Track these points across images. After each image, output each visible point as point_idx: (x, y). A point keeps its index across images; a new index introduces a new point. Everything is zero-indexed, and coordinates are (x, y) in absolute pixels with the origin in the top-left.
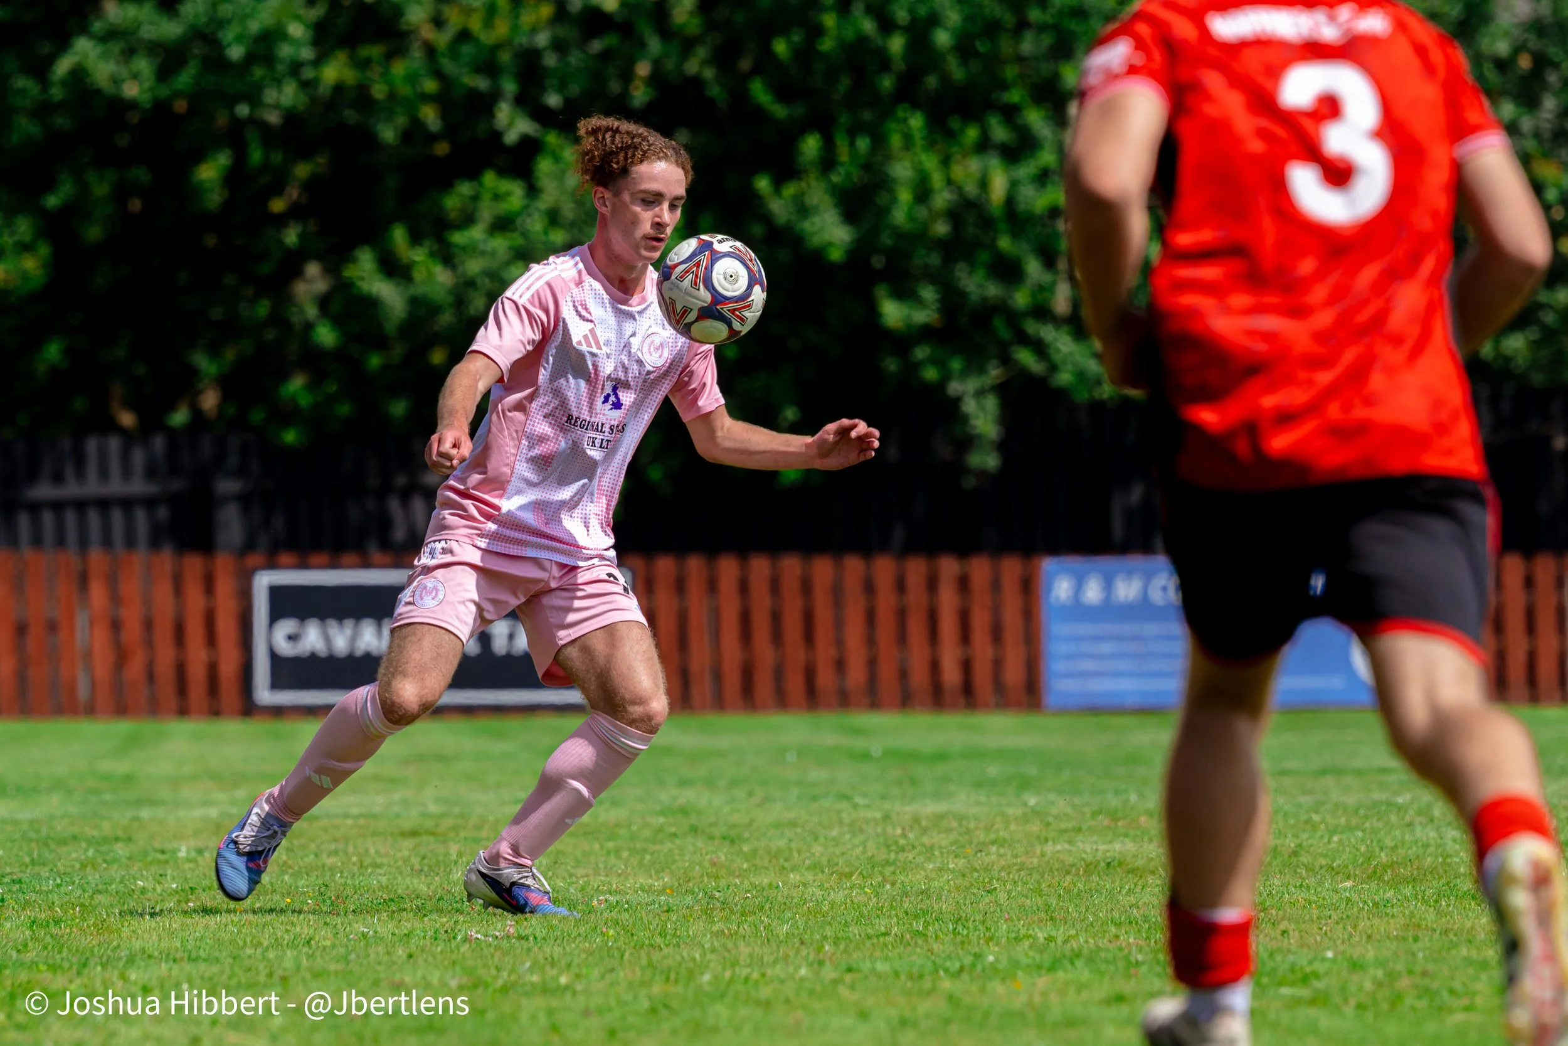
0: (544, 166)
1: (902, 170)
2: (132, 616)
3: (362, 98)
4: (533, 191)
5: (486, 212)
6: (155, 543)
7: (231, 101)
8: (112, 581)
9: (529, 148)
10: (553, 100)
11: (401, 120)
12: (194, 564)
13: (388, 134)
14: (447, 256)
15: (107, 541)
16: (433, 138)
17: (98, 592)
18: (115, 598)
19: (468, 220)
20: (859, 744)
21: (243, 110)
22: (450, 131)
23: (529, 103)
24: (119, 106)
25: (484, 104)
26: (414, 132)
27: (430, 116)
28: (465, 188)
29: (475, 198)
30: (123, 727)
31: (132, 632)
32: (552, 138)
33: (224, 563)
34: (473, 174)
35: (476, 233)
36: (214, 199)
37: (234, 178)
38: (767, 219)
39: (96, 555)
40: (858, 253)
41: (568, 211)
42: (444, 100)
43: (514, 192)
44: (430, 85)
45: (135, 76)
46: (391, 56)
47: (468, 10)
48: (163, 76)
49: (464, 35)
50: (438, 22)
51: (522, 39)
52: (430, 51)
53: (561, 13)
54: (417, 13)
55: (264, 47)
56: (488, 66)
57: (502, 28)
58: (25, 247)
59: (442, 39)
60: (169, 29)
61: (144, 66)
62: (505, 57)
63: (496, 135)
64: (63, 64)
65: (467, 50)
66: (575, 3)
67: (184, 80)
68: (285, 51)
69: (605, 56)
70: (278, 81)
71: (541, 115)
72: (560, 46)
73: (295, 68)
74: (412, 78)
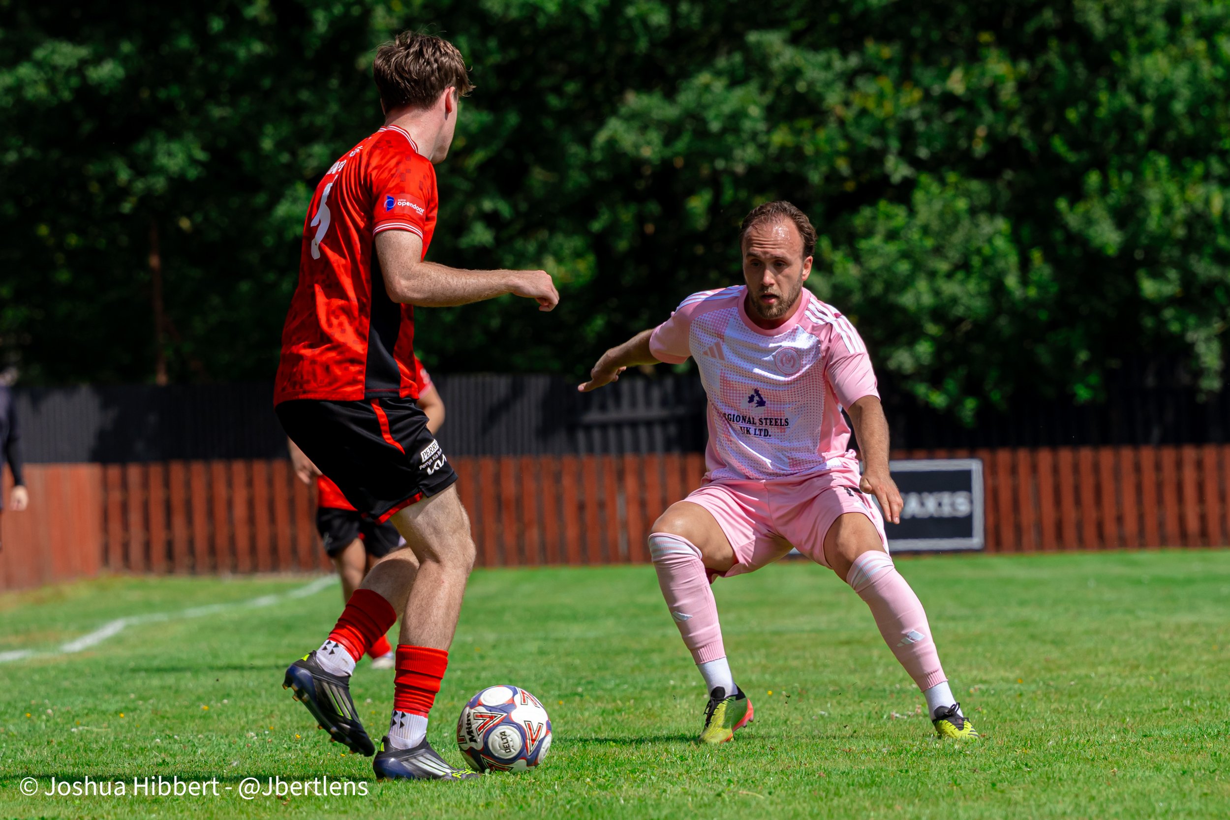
0: (919, 196)
1: (1153, 195)
2: (654, 497)
3: (797, 153)
4: (912, 212)
5: (882, 227)
6: (668, 447)
7: (711, 157)
8: (640, 475)
9: (909, 184)
10: (923, 153)
11: (824, 168)
13: (815, 177)
14: (856, 257)
15: (636, 449)
16: (843, 179)
17: (631, 483)
18: (642, 485)
19: (869, 233)
20: (1135, 572)
21: (720, 164)
22: (856, 173)
23: (907, 155)
24: (637, 164)
25: (876, 157)
26: (833, 177)
27: (843, 166)
28: (867, 212)
29: (874, 218)
32: (924, 178)
34: (872, 202)
35: (876, 241)
36: (701, 223)
37: (714, 208)
38: (1065, 227)
39: (630, 459)
40: (1126, 250)
41: (935, 225)
42: (852, 155)
43: (900, 214)
44: (842, 145)
45: (649, 143)
46: (816, 126)
47: (866, 96)
48: (668, 141)
49: (863, 112)
50: (847, 104)
51: (901, 114)
52: (842, 122)
53: (927, 96)
54: (833, 99)
55: (733, 123)
56: (880, 132)
57: (888, 107)
58: (578, 255)
59: (849, 115)
60: (670, 112)
61: (655, 136)
62: (891, 126)
63: (886, 178)
64: (602, 137)
65: (866, 122)
66: (936, 89)
67: (681, 145)
68: (747, 125)
69: (957, 123)
70: (743, 144)
71: (916, 163)
72: (926, 118)
73: (754, 136)
74: (830, 141)
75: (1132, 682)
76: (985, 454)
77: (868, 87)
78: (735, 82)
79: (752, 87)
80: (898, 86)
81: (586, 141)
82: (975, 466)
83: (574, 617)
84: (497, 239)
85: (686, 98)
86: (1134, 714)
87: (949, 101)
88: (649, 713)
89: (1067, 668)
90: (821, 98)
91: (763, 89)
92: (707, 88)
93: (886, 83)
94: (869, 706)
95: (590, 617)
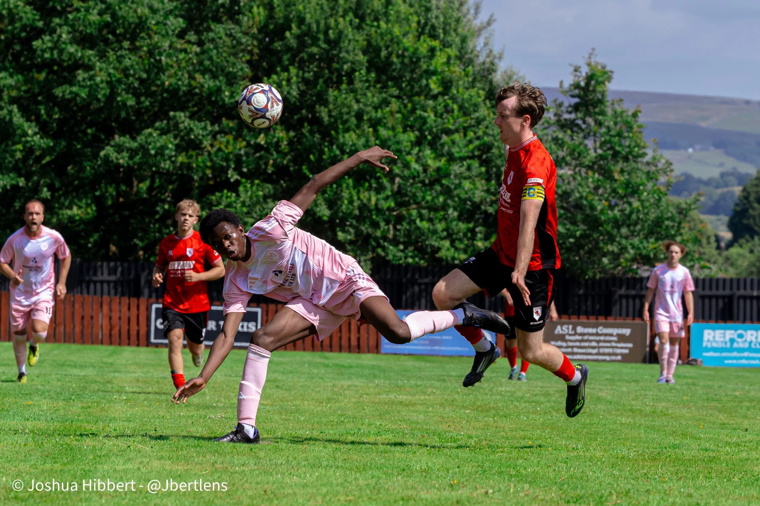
0: (241, 189)
1: (345, 194)
2: (116, 315)
3: (189, 167)
4: (238, 195)
5: (224, 201)
6: (123, 294)
8: (110, 304)
9: (238, 183)
10: (245, 170)
11: (200, 174)
12: (134, 301)
13: (196, 177)
15: (109, 293)
16: (209, 179)
17: (105, 308)
18: (110, 310)
19: (218, 203)
20: (326, 362)
21: (154, 169)
22: (214, 177)
23: (238, 169)
24: (118, 166)
25: (224, 170)
26: (204, 177)
27: (209, 172)
28: (218, 194)
29: (222, 196)
30: (111, 348)
31: (115, 320)
32: (244, 180)
33: (143, 301)
34: (221, 191)
36: (145, 195)
37: (151, 189)
39: (105, 297)
40: (331, 219)
41: (248, 202)
42: (213, 168)
43: (233, 196)
44: (209, 164)
45: (123, 158)
46: (198, 155)
47: (221, 143)
48: (131, 158)
49: (220, 150)
50: (212, 146)
51: (237, 151)
52: (210, 154)
53: (248, 144)
54: (206, 143)
55: (161, 151)
56: (227, 159)
57: (231, 148)
58: (88, 205)
59: (213, 151)
60: (134, 145)
61: (125, 154)
62: (231, 156)
63: (228, 179)
64: (102, 154)
65: (220, 154)
66: (252, 142)
67: (137, 159)
68: (167, 152)
69: (260, 158)
70: (165, 161)
71: (241, 174)
72: (247, 154)
73: (170, 157)
74: (204, 162)
75: (319, 409)
76: (264, 305)
77: (223, 139)
78: (164, 132)
79: (170, 136)
80: (235, 139)
81: (96, 156)
82: (259, 310)
83: (75, 366)
84: (52, 196)
85: (141, 139)
86: (318, 423)
87: (258, 147)
88: (103, 409)
89: (291, 401)
90: (201, 142)
91: (175, 137)
92: (150, 134)
93: (230, 138)
94: (202, 412)
95: (82, 367)
